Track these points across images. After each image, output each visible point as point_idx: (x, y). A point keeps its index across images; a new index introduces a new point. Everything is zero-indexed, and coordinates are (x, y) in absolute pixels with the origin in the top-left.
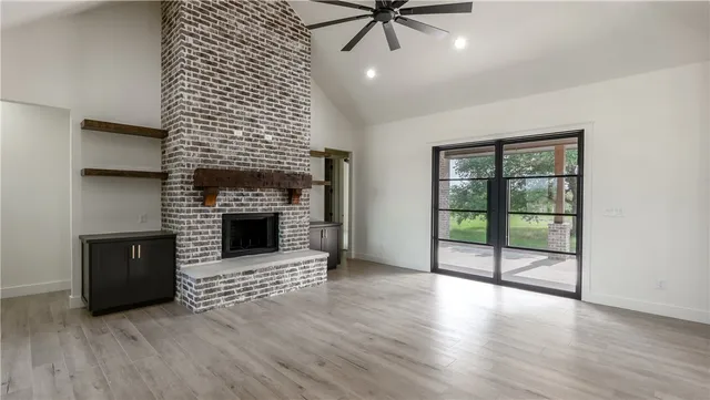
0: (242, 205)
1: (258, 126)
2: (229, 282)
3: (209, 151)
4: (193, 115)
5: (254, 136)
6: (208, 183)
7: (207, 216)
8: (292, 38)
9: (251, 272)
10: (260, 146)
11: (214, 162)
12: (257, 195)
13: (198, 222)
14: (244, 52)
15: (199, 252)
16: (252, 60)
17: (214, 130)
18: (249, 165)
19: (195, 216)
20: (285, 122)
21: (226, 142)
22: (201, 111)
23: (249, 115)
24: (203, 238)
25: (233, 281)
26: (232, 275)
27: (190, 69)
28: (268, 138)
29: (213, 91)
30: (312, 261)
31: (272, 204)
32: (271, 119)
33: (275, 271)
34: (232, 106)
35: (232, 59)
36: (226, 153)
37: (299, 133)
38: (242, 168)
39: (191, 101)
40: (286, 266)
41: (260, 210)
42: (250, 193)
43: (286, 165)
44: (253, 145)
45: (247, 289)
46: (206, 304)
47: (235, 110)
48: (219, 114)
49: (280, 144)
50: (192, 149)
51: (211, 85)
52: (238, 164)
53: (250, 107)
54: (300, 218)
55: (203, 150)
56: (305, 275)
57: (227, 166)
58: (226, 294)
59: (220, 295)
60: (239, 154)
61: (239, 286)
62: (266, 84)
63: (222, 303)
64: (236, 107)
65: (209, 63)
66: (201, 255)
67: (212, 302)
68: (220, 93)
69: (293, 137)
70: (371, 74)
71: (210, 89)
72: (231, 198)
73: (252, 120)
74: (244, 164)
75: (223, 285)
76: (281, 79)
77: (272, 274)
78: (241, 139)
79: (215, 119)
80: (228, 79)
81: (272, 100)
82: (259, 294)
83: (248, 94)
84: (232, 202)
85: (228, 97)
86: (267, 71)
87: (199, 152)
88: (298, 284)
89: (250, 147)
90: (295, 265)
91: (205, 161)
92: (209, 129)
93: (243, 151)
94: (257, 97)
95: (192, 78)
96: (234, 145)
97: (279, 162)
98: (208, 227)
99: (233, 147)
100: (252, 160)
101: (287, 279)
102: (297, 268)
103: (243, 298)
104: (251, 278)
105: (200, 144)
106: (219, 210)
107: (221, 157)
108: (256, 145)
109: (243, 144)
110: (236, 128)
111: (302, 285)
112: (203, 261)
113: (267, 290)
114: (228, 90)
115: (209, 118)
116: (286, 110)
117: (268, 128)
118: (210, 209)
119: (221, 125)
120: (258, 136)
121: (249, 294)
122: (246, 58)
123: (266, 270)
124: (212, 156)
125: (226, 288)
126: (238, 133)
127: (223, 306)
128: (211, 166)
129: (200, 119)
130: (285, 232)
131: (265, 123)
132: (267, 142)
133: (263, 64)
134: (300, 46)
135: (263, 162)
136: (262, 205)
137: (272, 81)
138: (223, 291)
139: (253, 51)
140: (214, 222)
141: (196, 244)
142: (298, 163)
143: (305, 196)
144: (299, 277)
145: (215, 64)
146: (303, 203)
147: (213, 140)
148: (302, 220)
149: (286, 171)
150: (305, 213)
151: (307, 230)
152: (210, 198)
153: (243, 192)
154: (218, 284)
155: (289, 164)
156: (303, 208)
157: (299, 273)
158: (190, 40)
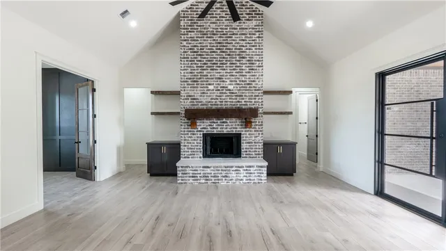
0: (214, 128)
1: (223, 81)
2: (195, 170)
3: (194, 99)
4: (187, 81)
5: (221, 87)
6: (193, 116)
7: (194, 134)
8: (248, 20)
9: (208, 167)
10: (225, 93)
11: (197, 105)
12: (223, 122)
13: (189, 137)
14: (214, 40)
15: (190, 153)
16: (220, 43)
17: (197, 87)
18: (218, 105)
19: (188, 134)
20: (243, 76)
21: (204, 93)
22: (190, 79)
23: (218, 75)
24: (192, 146)
25: (197, 170)
26: (197, 167)
27: (184, 58)
28: (230, 87)
29: (197, 67)
30: (253, 167)
31: (234, 128)
32: (233, 76)
33: (224, 169)
34: (208, 73)
35: (207, 46)
36: (204, 100)
37: (254, 81)
38: (214, 107)
39: (185, 74)
40: (232, 167)
41: (225, 131)
42: (219, 121)
43: (243, 103)
44: (220, 93)
45: (205, 176)
46: (182, 180)
47: (209, 75)
48: (200, 78)
49: (239, 90)
50: (186, 99)
51: (196, 64)
52: (211, 105)
53: (218, 71)
54: (252, 139)
55: (192, 99)
56: (248, 175)
57: (205, 107)
58: (193, 177)
59: (190, 177)
60: (212, 99)
61: (200, 174)
62: (229, 55)
63: (191, 181)
64: (210, 73)
65: (195, 52)
66: (191, 155)
67: (185, 180)
68: (201, 67)
69: (249, 84)
70: (309, 24)
71: (195, 66)
72: (207, 124)
73: (220, 78)
74: (215, 105)
75: (191, 172)
76: (239, 49)
77: (222, 170)
78: (213, 90)
79: (198, 81)
80: (205, 58)
81: (233, 64)
82: (213, 181)
83: (217, 64)
84: (206, 126)
85: (205, 68)
86: (230, 46)
87: (190, 100)
88: (242, 180)
89: (219, 95)
90: (239, 167)
91: (193, 105)
92: (194, 87)
93: (214, 97)
94: (223, 64)
95: (186, 62)
96: (209, 94)
97: (239, 102)
98: (195, 140)
99: (207, 97)
100: (220, 102)
101: (233, 175)
102: (241, 169)
103: (204, 181)
104: (208, 171)
105: (190, 96)
106: (200, 131)
107: (201, 102)
108: (222, 93)
109: (214, 93)
110: (210, 84)
111: (244, 181)
112: (192, 158)
113: (218, 180)
114: (205, 64)
115: (195, 81)
116: (243, 68)
117: (231, 81)
118: (196, 130)
119: (201, 84)
120: (224, 87)
121: (207, 180)
122: (216, 43)
123: (217, 167)
124: (197, 102)
125: (193, 174)
126: (211, 87)
127: (192, 183)
128: (196, 107)
129: (190, 83)
131: (229, 79)
132: (230, 90)
133: (227, 43)
134: (254, 23)
135: (227, 102)
136: (226, 128)
137: (233, 52)
138: (191, 175)
139: (220, 37)
140: (198, 137)
141: (188, 149)
142: (253, 101)
143: (259, 122)
144: (242, 175)
145: (197, 52)
146: (257, 127)
147: (197, 93)
148: (257, 139)
149: (244, 107)
150: (259, 134)
151: (261, 146)
152: (193, 125)
153: (215, 121)
154: (189, 171)
155: (246, 102)
156: (258, 131)
157: (243, 173)
158: (185, 43)
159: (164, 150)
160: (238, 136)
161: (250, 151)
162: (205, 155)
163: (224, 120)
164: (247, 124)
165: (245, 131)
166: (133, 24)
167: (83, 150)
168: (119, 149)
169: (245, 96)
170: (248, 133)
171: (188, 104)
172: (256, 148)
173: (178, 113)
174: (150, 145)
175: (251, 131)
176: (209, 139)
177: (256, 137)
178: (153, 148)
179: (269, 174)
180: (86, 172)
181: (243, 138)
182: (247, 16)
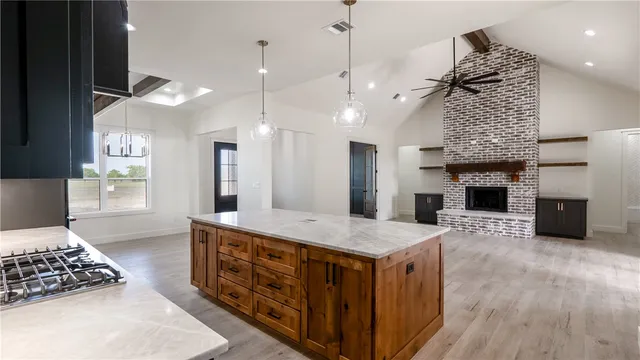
0: (476, 181)
1: (487, 135)
2: (453, 218)
3: (457, 154)
4: (450, 139)
5: (484, 141)
6: (454, 170)
7: (456, 187)
8: (516, 68)
9: (466, 217)
10: (489, 147)
11: (460, 160)
12: (486, 176)
13: (452, 189)
15: (452, 204)
17: (460, 143)
18: (481, 159)
19: (450, 187)
20: (510, 127)
21: (466, 148)
22: (453, 136)
23: (481, 130)
24: (454, 197)
25: (455, 219)
26: (456, 216)
27: (448, 117)
28: (495, 140)
29: (459, 124)
30: (514, 220)
31: (498, 182)
32: (498, 129)
33: (482, 219)
34: (470, 128)
35: (470, 103)
36: (467, 154)
37: (523, 132)
38: (477, 161)
39: (448, 132)
40: (490, 218)
41: (488, 185)
42: (482, 175)
43: (510, 156)
44: (483, 147)
45: (463, 225)
47: (472, 130)
48: (463, 135)
49: (505, 143)
50: (449, 155)
51: (458, 122)
52: (474, 159)
53: (482, 126)
54: (521, 194)
55: (454, 154)
56: (507, 228)
57: (467, 161)
58: (451, 224)
59: (448, 224)
60: (474, 153)
61: (458, 222)
62: (493, 108)
64: (472, 128)
65: (457, 111)
66: (453, 206)
68: (463, 124)
69: (516, 136)
73: (483, 133)
74: (477, 159)
75: (450, 219)
76: (505, 101)
77: (479, 221)
79: (460, 138)
80: (467, 115)
81: (498, 117)
82: (471, 230)
83: (480, 119)
84: (468, 179)
85: (467, 124)
86: (494, 100)
87: (452, 156)
88: (501, 232)
90: (498, 219)
91: (455, 160)
92: (457, 144)
93: (477, 151)
94: (486, 118)
95: (449, 121)
96: (471, 149)
97: (504, 155)
98: (457, 192)
99: (471, 151)
100: (483, 156)
101: (491, 226)
102: (500, 221)
103: (461, 229)
104: (466, 220)
105: (453, 152)
106: (462, 184)
107: (464, 157)
109: (477, 148)
110: (472, 140)
111: (504, 234)
112: (454, 208)
113: (476, 229)
114: (467, 120)
115: (457, 138)
116: (510, 119)
117: (495, 134)
118: (458, 183)
119: (464, 140)
120: (487, 141)
121: (464, 228)
124: (459, 157)
126: (473, 142)
128: (458, 162)
129: (453, 140)
130: (510, 200)
131: (493, 132)
132: (494, 143)
133: (491, 97)
134: (524, 70)
135: (492, 155)
136: (490, 182)
137: (498, 105)
138: (450, 222)
140: (460, 190)
141: (450, 200)
142: (522, 153)
143: (529, 175)
144: (501, 228)
145: (460, 111)
146: (527, 181)
147: (459, 149)
148: (526, 193)
149: (510, 160)
150: (529, 188)
151: (532, 201)
152: (455, 178)
153: (477, 174)
154: (447, 218)
155: (513, 154)
156: (527, 185)
157: (502, 226)
158: (448, 104)
159: (429, 200)
160: (504, 191)
161: (517, 206)
162: (468, 207)
163: (487, 174)
164: (514, 178)
165: (512, 185)
166: (403, 99)
167: (368, 198)
168: (394, 198)
169: (513, 148)
170: (515, 187)
171: (450, 160)
172: (526, 203)
173: (441, 168)
174: (418, 196)
175: (519, 185)
176: (472, 192)
177: (526, 191)
178: (420, 198)
179: (538, 233)
180: (371, 214)
181: (510, 191)
182: (515, 65)
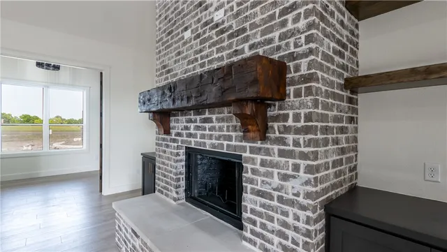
78: (191, 40)
89: (199, 47)
96: (185, 54)
108: (205, 40)
126: (188, 34)
143: (297, 118)
146: (290, 138)
148: (289, 184)
150: (296, 168)
153: (192, 117)
156: (289, 154)
161: (263, 226)
162: (189, 197)
163: (207, 115)
165: (252, 150)
169: (253, 26)
170: (259, 158)
172: (285, 225)
175: (268, 152)
177: (285, 178)
